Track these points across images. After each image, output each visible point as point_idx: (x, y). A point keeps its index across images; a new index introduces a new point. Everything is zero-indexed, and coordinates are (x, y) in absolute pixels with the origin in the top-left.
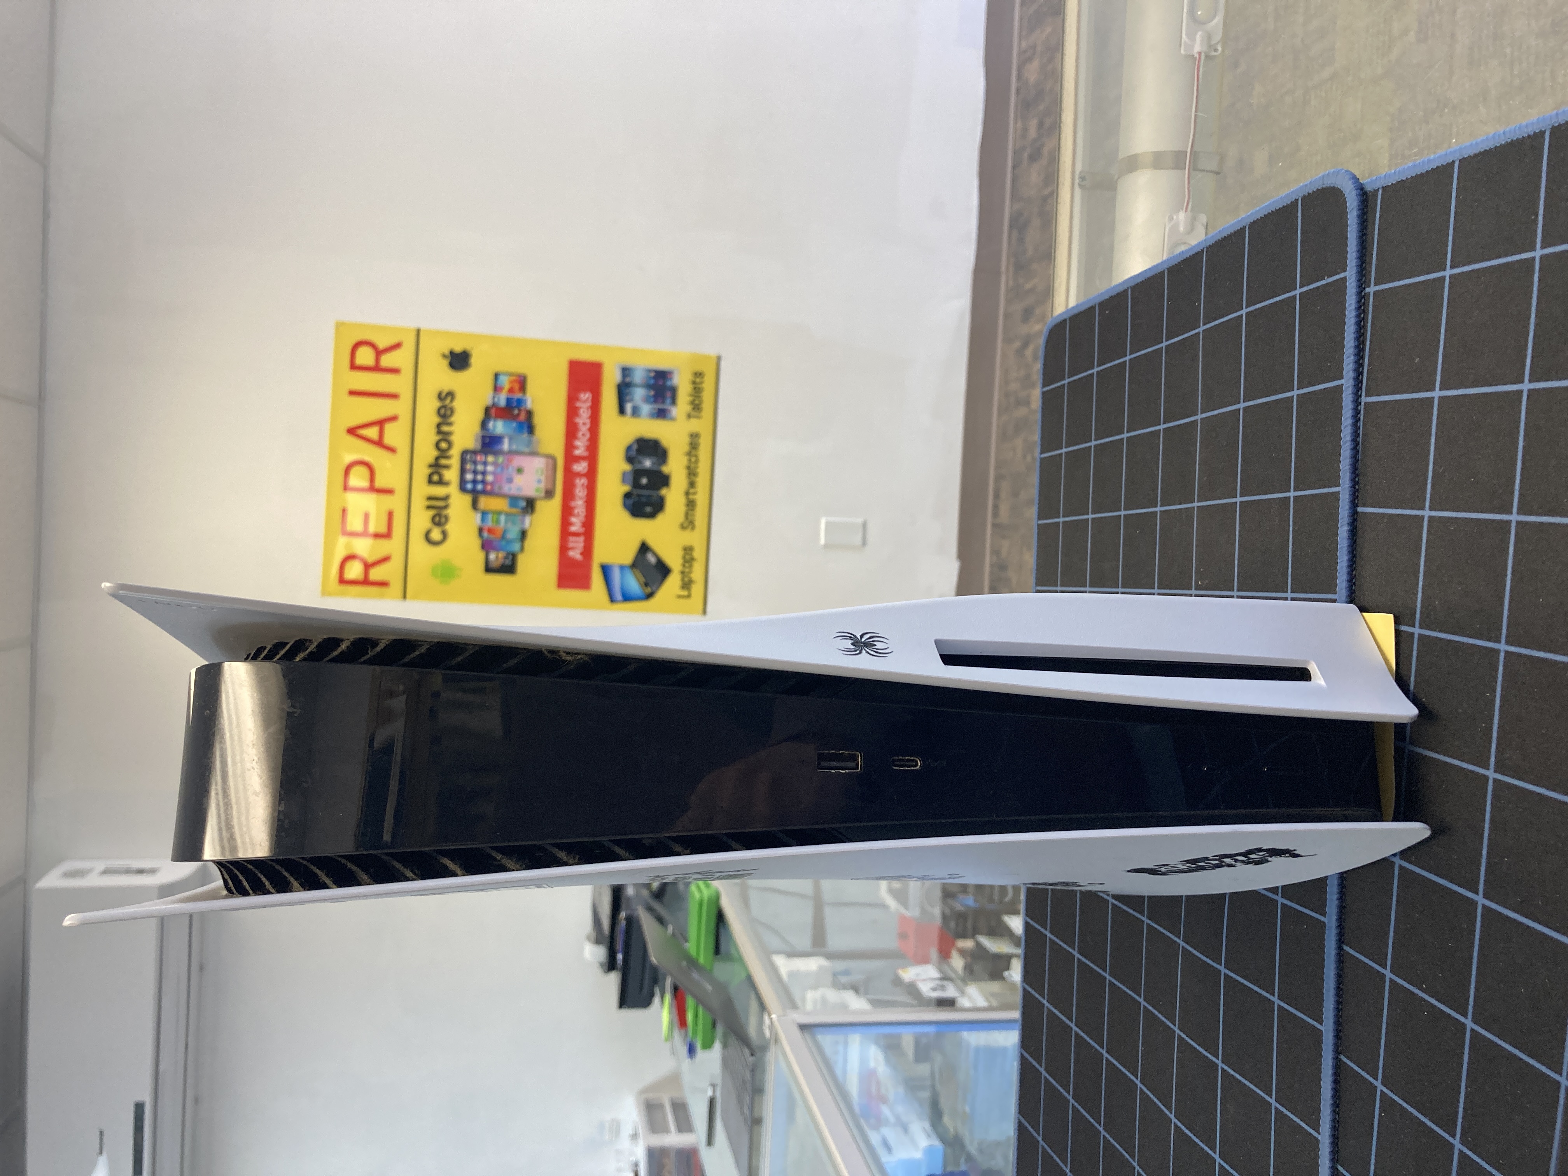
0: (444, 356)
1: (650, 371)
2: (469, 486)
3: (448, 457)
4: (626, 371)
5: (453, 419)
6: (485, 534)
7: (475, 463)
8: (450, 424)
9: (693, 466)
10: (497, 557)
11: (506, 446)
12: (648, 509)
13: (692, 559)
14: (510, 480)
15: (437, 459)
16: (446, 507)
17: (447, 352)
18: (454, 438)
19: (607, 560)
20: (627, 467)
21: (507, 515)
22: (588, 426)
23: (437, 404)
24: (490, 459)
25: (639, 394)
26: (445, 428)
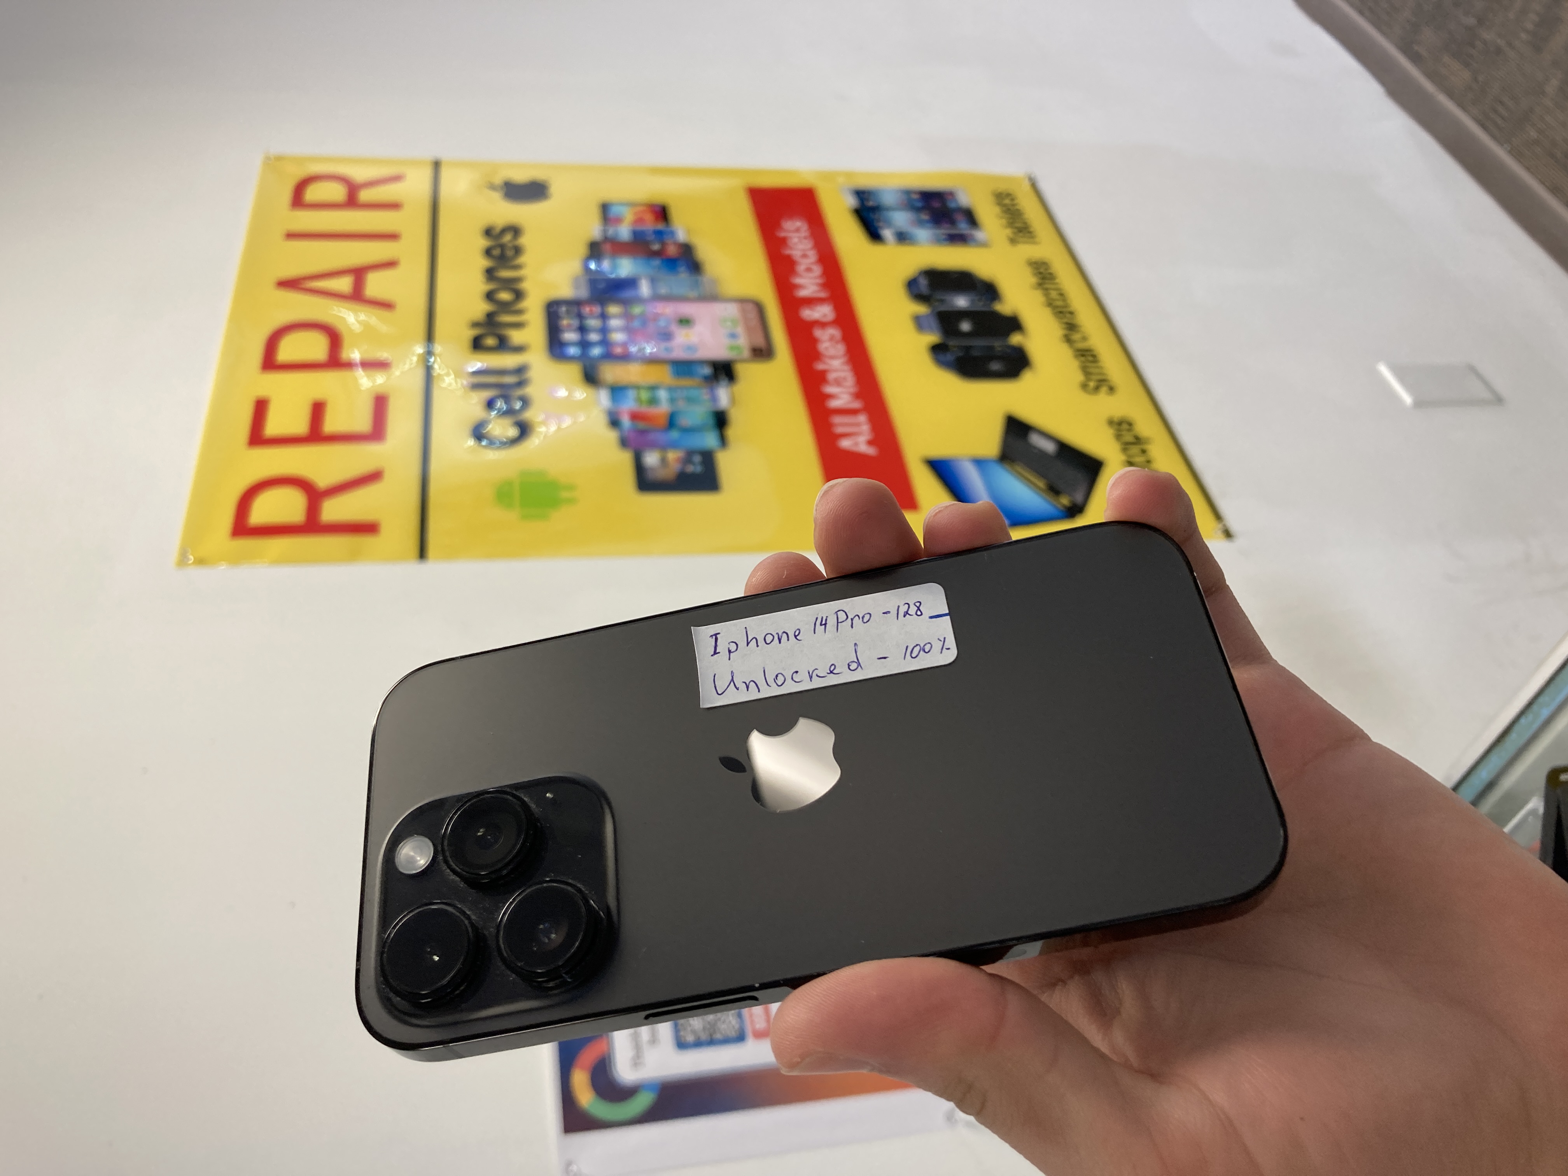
0: (492, 187)
1: (908, 193)
2: (573, 351)
3: (520, 312)
4: (861, 195)
5: (522, 260)
6: (626, 422)
7: (580, 316)
8: (518, 267)
9: (1059, 303)
10: (664, 461)
11: (645, 289)
12: (995, 366)
13: (1138, 440)
14: (666, 336)
15: (490, 316)
16: (521, 384)
17: (498, 180)
18: (525, 286)
19: (939, 452)
20: (921, 309)
21: (670, 389)
22: (813, 256)
23: (483, 243)
24: (613, 309)
25: (901, 219)
26: (505, 274)
